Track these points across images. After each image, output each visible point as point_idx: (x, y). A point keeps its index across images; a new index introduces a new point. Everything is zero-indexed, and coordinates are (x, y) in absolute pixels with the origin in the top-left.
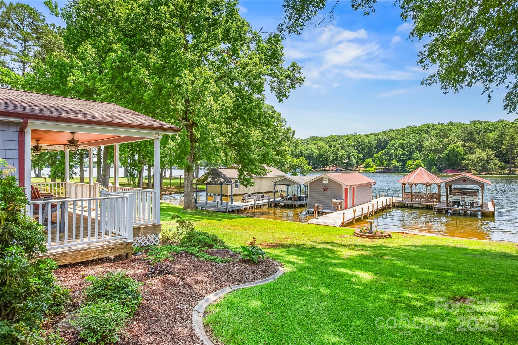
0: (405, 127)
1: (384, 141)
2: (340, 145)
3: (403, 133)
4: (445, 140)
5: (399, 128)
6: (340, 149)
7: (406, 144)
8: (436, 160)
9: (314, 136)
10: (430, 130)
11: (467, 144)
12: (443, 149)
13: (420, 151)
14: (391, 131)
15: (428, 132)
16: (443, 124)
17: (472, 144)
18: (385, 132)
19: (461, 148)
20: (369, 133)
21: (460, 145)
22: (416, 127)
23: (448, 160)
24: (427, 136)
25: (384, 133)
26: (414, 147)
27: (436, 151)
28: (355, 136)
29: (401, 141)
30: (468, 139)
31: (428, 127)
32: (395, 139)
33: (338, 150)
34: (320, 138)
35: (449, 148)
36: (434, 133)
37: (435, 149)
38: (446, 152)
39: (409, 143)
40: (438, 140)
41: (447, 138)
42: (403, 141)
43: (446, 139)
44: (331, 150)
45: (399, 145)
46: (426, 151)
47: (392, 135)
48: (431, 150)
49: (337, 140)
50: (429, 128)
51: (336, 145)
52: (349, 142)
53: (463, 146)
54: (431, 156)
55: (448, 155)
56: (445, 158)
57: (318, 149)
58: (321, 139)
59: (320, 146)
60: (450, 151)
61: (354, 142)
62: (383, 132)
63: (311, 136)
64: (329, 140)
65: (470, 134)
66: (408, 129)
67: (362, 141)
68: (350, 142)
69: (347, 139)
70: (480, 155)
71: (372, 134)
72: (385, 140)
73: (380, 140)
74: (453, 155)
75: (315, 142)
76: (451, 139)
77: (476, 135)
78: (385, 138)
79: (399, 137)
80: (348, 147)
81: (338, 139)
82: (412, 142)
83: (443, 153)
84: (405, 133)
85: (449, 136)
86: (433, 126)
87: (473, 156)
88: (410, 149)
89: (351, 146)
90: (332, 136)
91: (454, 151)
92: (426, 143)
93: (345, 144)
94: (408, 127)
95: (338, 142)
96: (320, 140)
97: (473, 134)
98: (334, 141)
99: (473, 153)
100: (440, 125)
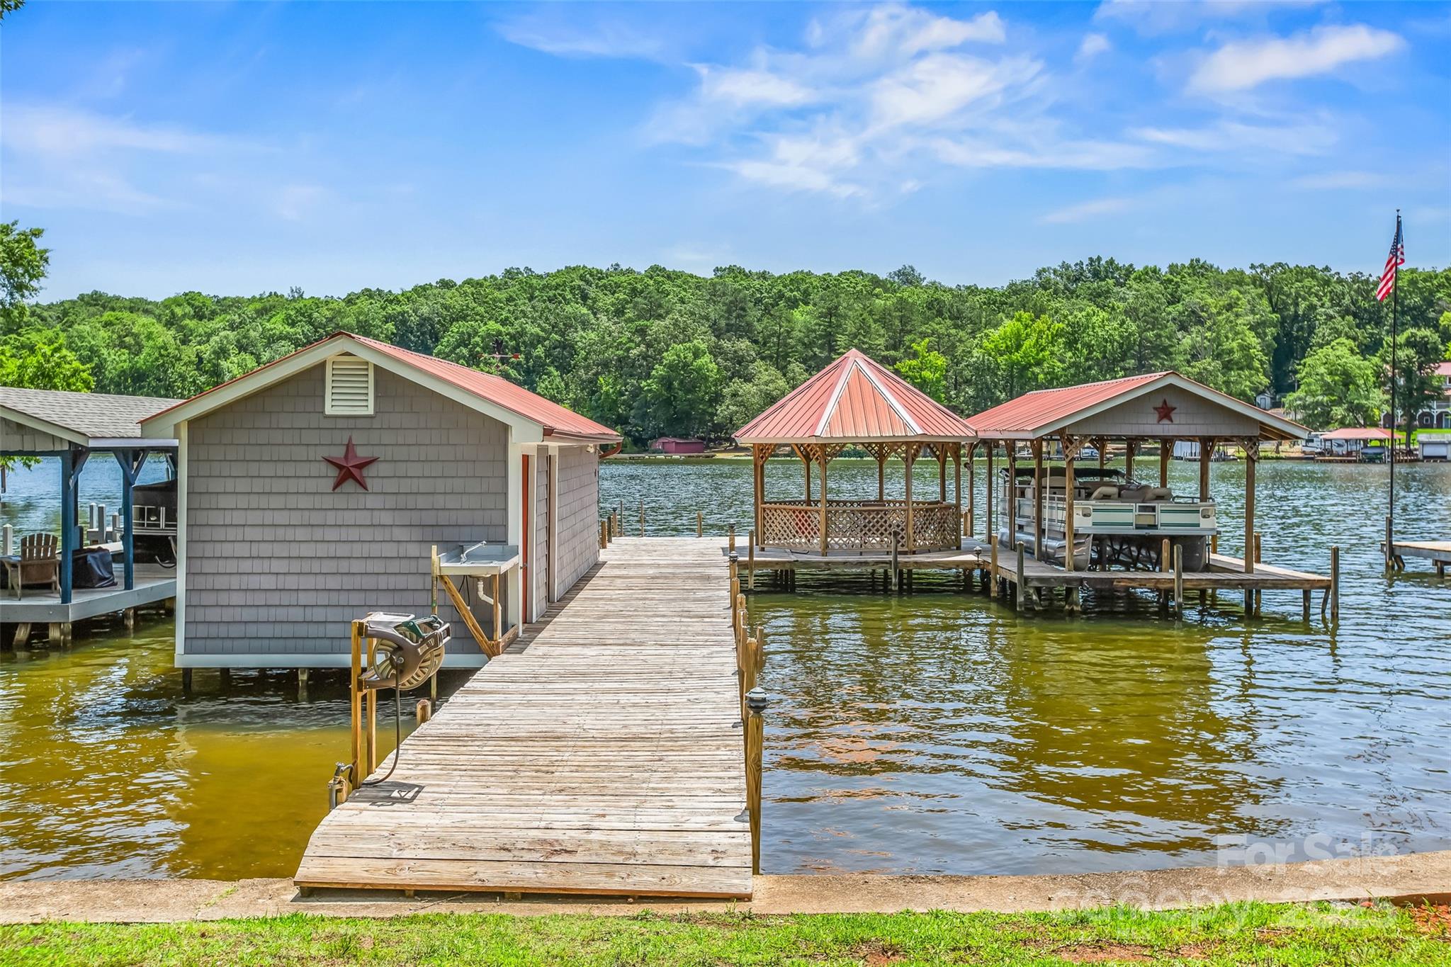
0: (499, 274)
1: (421, 325)
2: (232, 335)
3: (497, 294)
4: (656, 326)
5: (478, 277)
6: (233, 350)
7: (513, 337)
8: (624, 403)
9: (101, 290)
10: (592, 291)
11: (726, 344)
12: (650, 360)
13: (564, 369)
14: (446, 284)
15: (585, 297)
16: (630, 271)
17: (744, 344)
18: (424, 288)
19: (706, 359)
20: (358, 291)
21: (703, 346)
22: (541, 277)
23: (668, 402)
24: (585, 310)
25: (422, 290)
26: (540, 351)
27: (624, 366)
28: (294, 300)
29: (493, 326)
30: (729, 327)
31: (582, 278)
32: (464, 318)
33: (222, 352)
34: (131, 300)
35: (669, 357)
36: (607, 300)
37: (620, 360)
38: (659, 370)
39: (522, 333)
40: (633, 326)
41: (660, 317)
42: (498, 326)
43: (657, 322)
44: (189, 352)
45: (483, 339)
46: (587, 368)
47: (455, 301)
48: (605, 365)
49: (214, 313)
50: (588, 282)
51: (209, 336)
52: (268, 326)
53: (716, 351)
54: (606, 384)
55: (666, 383)
56: (657, 396)
57: (122, 345)
58: (138, 306)
59: (136, 336)
60: (672, 367)
61: (293, 324)
62: (415, 290)
63: (88, 291)
64: (178, 311)
65: (736, 307)
66: (510, 282)
67: (330, 320)
68: (277, 325)
69: (262, 312)
70: (771, 387)
71: (368, 293)
72: (424, 320)
73: (404, 322)
74: (681, 382)
75: (107, 316)
76: (676, 324)
77: (754, 313)
78: (425, 310)
79: (481, 310)
80: (268, 345)
81: (218, 309)
82: (533, 329)
83: (648, 376)
84: (502, 295)
85: (667, 313)
86: (600, 275)
87: (748, 387)
88: (527, 360)
89: (281, 338)
90: (189, 298)
91: (686, 365)
92: (582, 338)
93: (252, 333)
94: (510, 274)
95: (217, 323)
96: (132, 310)
97: (743, 309)
98: (199, 316)
99: (748, 379)
100: (623, 273)
